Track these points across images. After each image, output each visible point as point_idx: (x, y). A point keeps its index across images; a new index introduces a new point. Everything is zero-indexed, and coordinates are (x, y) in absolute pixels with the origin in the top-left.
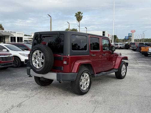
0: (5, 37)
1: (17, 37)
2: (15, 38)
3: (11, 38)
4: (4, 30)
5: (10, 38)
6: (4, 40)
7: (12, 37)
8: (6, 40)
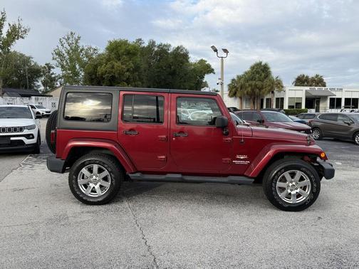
0: (319, 98)
1: (346, 99)
2: (339, 100)
3: (332, 100)
4: (325, 86)
5: (328, 101)
6: (318, 104)
7: (334, 99)
8: (321, 105)
